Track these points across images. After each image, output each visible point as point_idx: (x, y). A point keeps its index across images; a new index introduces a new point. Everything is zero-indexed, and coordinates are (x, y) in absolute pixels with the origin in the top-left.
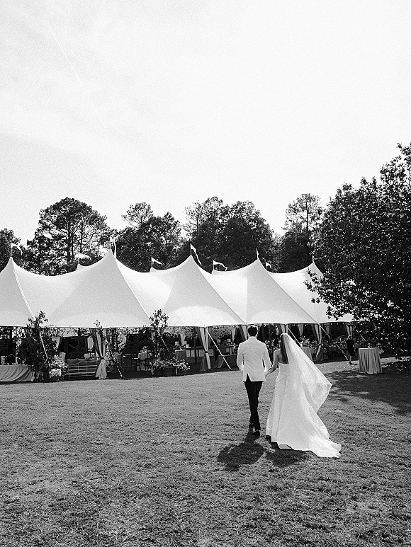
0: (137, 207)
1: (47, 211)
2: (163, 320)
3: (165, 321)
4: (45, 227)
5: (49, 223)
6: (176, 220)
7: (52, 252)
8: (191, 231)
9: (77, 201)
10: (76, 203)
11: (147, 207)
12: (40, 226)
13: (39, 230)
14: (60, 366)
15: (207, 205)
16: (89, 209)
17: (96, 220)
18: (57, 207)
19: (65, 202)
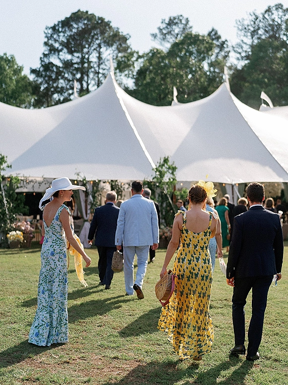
0: (172, 22)
1: (54, 28)
2: (170, 171)
3: (172, 173)
4: (53, 50)
5: (57, 45)
6: (223, 39)
7: (62, 83)
8: (244, 54)
9: (93, 15)
10: (90, 17)
11: (184, 22)
12: (45, 50)
13: (45, 55)
14: (23, 228)
15: (266, 16)
16: (108, 24)
17: (117, 39)
18: (66, 23)
19: (77, 16)
